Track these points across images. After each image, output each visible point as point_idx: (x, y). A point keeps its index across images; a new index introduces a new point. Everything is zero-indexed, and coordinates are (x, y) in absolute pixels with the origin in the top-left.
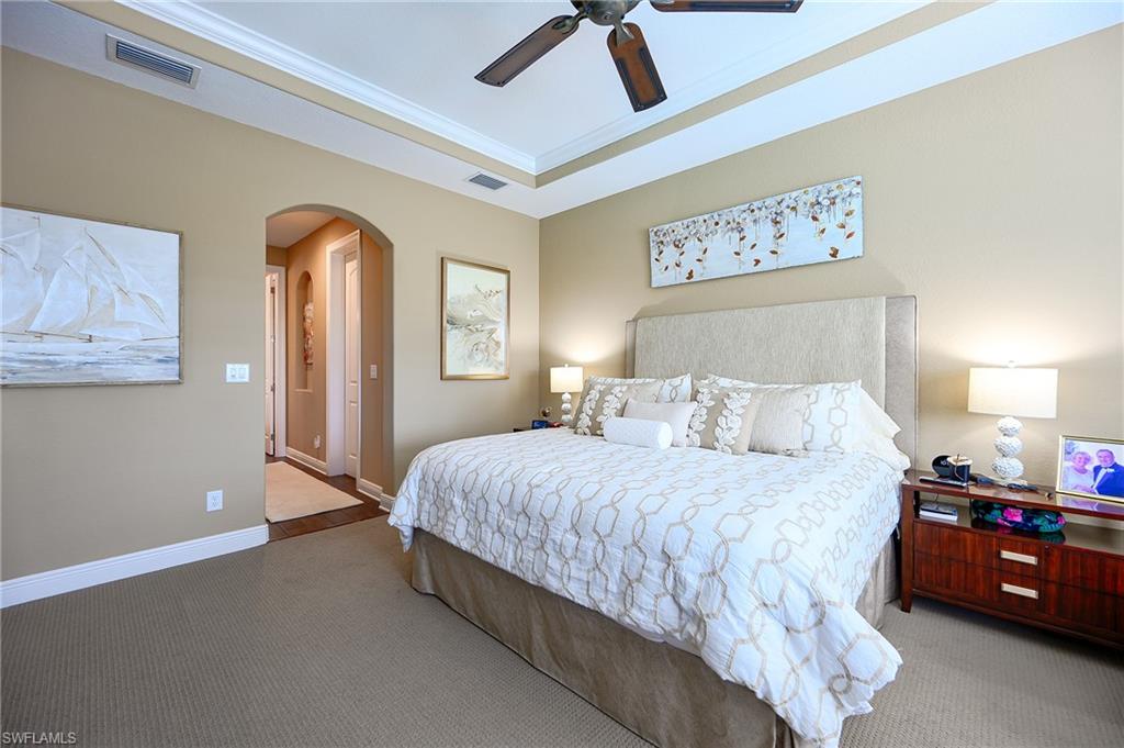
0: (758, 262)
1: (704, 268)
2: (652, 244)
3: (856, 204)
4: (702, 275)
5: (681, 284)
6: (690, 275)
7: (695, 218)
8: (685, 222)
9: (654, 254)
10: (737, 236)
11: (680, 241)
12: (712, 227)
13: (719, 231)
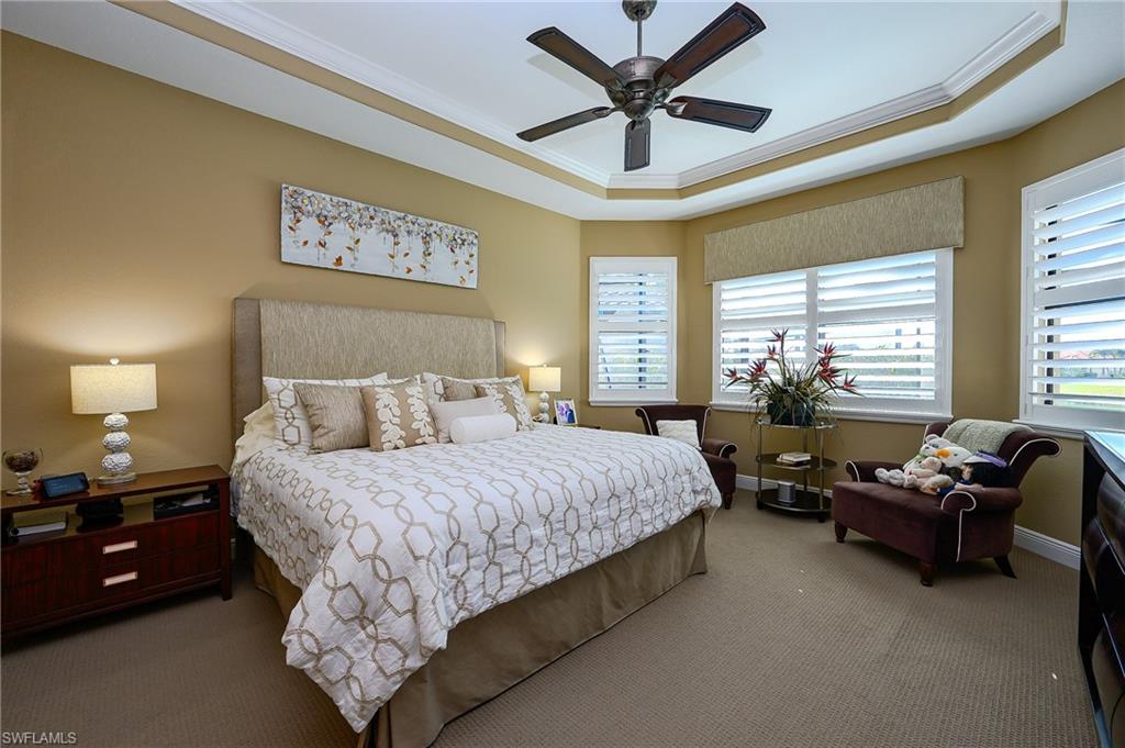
0: (409, 271)
1: (356, 259)
2: (284, 204)
3: (475, 250)
4: (353, 265)
5: (326, 269)
6: (339, 260)
7: (348, 202)
8: (335, 199)
9: (287, 219)
10: (390, 237)
11: (326, 217)
12: (367, 220)
13: (374, 226)
